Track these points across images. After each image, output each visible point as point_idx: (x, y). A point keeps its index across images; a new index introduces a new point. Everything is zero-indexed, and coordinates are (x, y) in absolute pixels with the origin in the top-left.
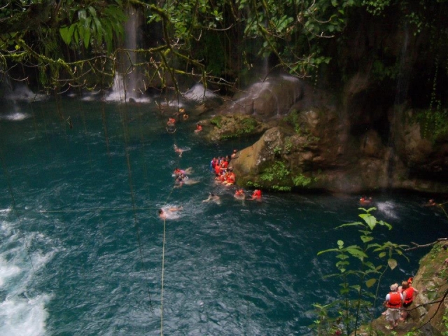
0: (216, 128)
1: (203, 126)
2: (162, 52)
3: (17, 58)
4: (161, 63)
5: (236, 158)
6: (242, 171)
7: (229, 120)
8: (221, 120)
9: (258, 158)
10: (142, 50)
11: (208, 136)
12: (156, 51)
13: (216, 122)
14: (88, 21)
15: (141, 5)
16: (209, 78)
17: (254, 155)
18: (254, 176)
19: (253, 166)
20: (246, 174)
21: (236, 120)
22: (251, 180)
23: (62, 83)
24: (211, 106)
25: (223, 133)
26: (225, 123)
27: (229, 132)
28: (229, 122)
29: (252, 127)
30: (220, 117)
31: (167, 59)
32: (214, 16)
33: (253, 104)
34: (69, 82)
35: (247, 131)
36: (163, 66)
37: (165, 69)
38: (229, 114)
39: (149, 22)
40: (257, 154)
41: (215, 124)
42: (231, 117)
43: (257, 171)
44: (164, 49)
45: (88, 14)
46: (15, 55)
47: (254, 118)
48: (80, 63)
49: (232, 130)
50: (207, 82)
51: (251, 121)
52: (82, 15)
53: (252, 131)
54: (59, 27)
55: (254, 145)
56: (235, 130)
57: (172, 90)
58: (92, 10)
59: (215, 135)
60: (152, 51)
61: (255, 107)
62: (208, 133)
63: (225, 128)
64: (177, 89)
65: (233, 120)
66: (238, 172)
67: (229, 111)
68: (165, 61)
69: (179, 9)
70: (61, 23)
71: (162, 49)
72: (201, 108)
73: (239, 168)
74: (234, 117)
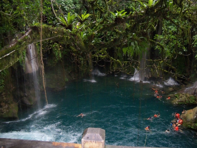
0: (176, 98)
1: (170, 97)
2: (160, 62)
3: (102, 57)
4: (158, 66)
5: (184, 113)
6: (186, 120)
7: (183, 96)
8: (180, 95)
9: (195, 115)
10: (151, 60)
11: (173, 102)
12: (157, 61)
13: (177, 96)
14: (134, 46)
15: (153, 42)
16: (178, 75)
17: (193, 113)
18: (192, 123)
19: (192, 118)
20: (188, 122)
21: (186, 96)
22: (190, 125)
23: (117, 69)
24: (176, 89)
25: (180, 102)
26: (181, 97)
27: (182, 101)
28: (183, 97)
29: (194, 101)
30: (179, 94)
31: (161, 65)
32: (183, 49)
33: (195, 91)
34: (120, 69)
35: (191, 102)
36: (159, 68)
37: (160, 69)
38: (184, 93)
39: (155, 49)
40: (195, 113)
41: (177, 97)
42: (184, 95)
43: (194, 121)
44: (161, 61)
45: (135, 44)
46: (102, 56)
47: (195, 97)
48: (126, 62)
49: (184, 101)
50: (177, 77)
51: (194, 98)
52: (132, 44)
53: (193, 102)
54: (123, 48)
55: (194, 109)
56: (186, 101)
57: (161, 78)
58: (136, 42)
59: (176, 102)
60: (156, 61)
61: (196, 92)
62: (173, 100)
63: (181, 99)
64: (163, 78)
65: (185, 96)
66: (184, 120)
67: (183, 92)
68: (160, 66)
69: (168, 45)
70: (124, 46)
71: (159, 61)
72: (171, 89)
73: (185, 118)
74: (186, 95)
